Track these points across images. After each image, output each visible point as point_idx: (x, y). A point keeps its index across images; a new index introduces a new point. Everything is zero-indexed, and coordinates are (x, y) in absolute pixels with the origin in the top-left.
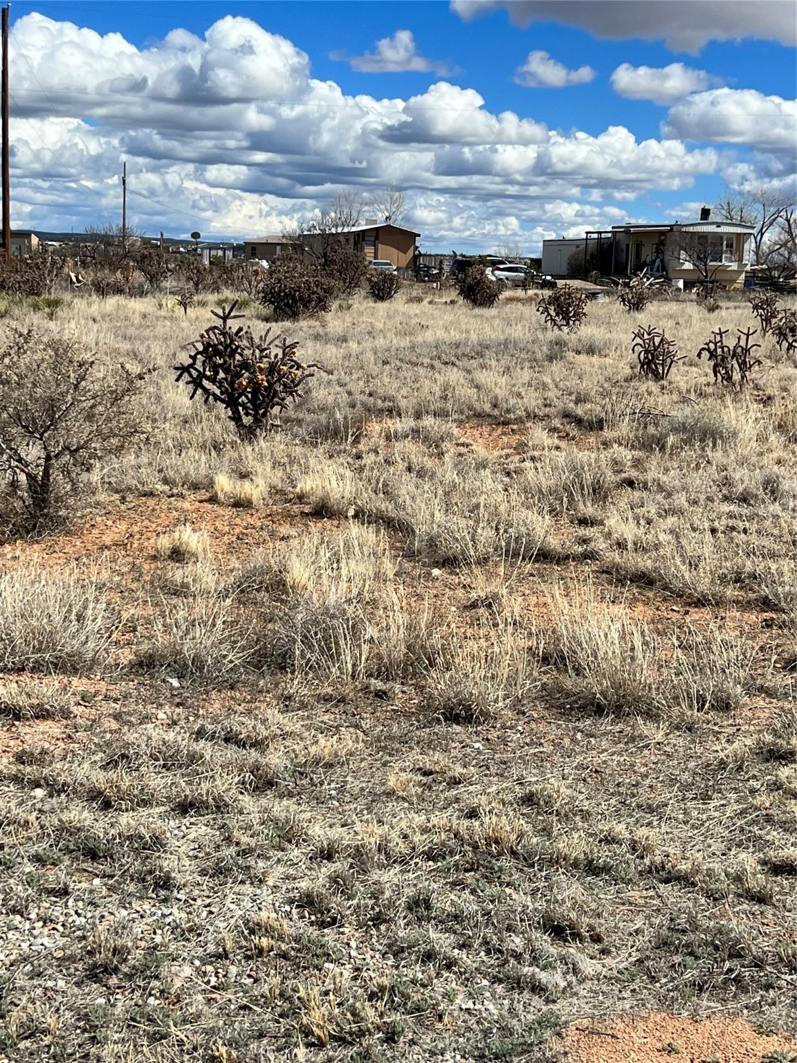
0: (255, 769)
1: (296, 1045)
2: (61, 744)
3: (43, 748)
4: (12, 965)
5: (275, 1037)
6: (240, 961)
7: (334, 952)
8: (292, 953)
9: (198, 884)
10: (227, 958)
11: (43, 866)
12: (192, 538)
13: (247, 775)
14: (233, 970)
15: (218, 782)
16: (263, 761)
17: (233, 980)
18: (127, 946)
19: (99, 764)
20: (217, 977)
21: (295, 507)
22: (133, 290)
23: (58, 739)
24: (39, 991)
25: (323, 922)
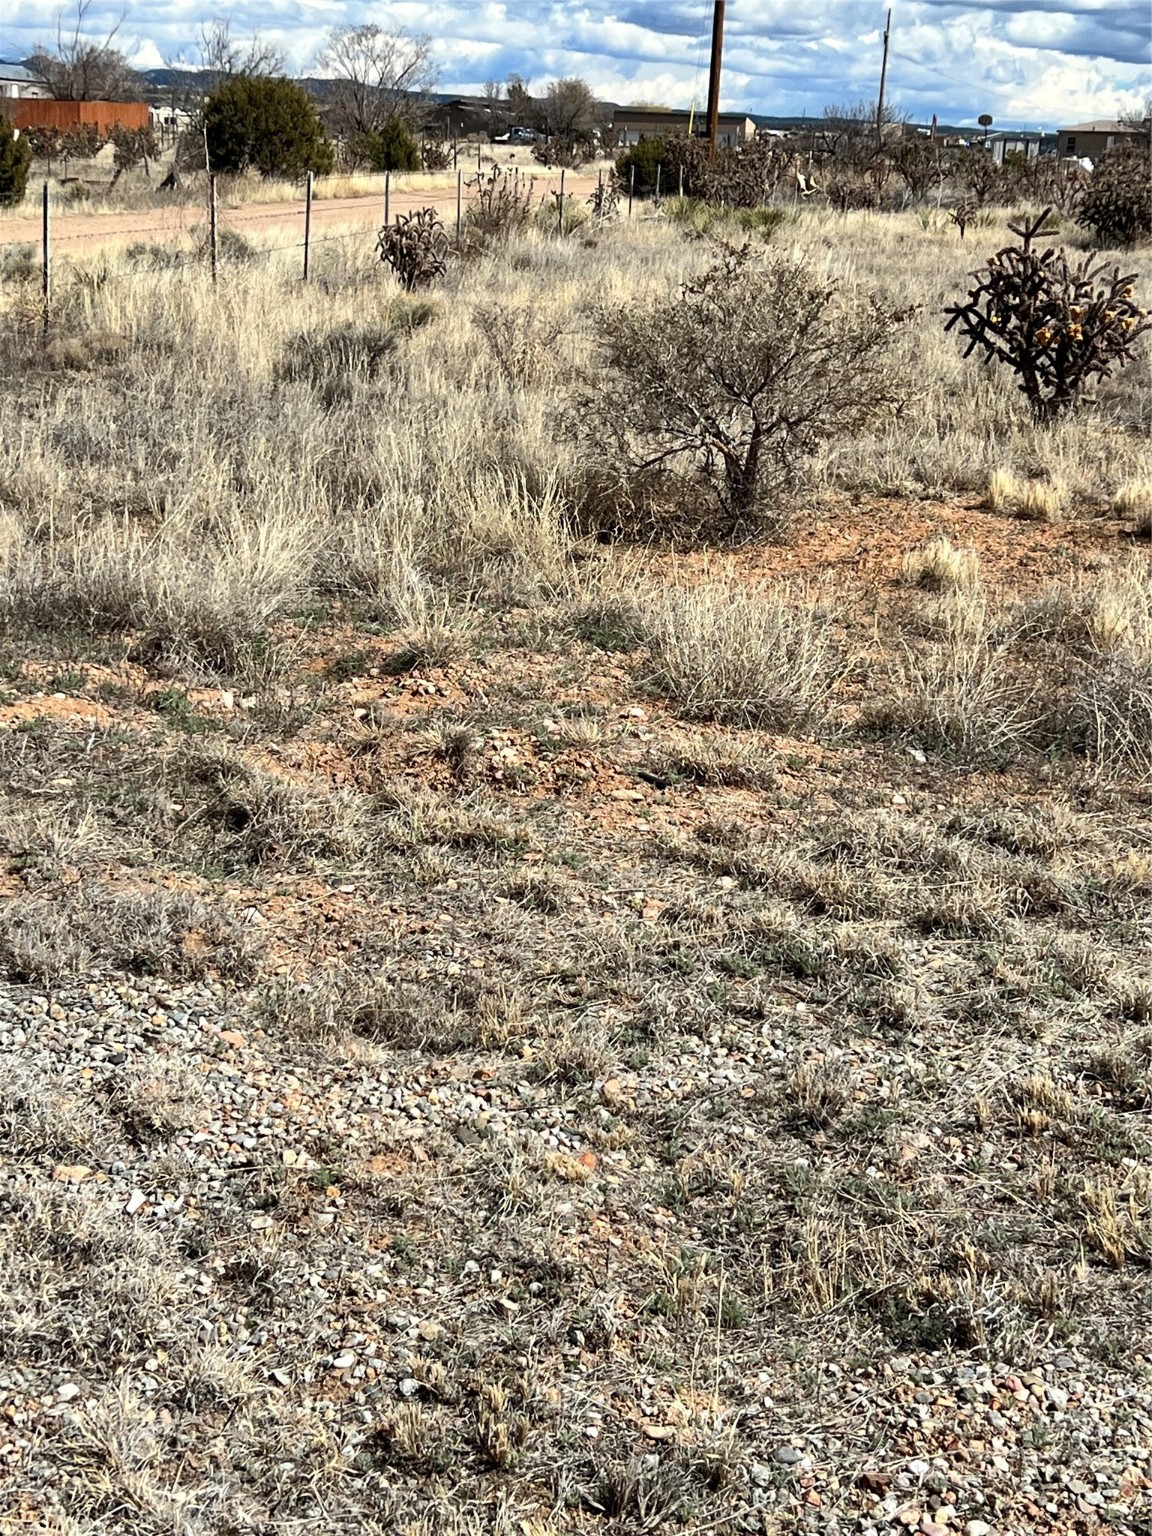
0: (1032, 884)
1: (1076, 1260)
2: (758, 821)
3: (735, 825)
4: (685, 1099)
5: (1045, 1245)
6: (999, 1138)
7: (1138, 1146)
8: (1077, 1137)
9: (943, 1029)
10: (980, 1131)
11: (730, 977)
12: (952, 558)
13: (1020, 890)
14: (989, 1148)
15: (977, 894)
16: (1046, 875)
17: (988, 1161)
18: (841, 1095)
19: (809, 854)
20: (965, 1154)
21: (1110, 523)
22: (886, 201)
23: (754, 816)
24: (720, 1137)
25: (1123, 1103)
